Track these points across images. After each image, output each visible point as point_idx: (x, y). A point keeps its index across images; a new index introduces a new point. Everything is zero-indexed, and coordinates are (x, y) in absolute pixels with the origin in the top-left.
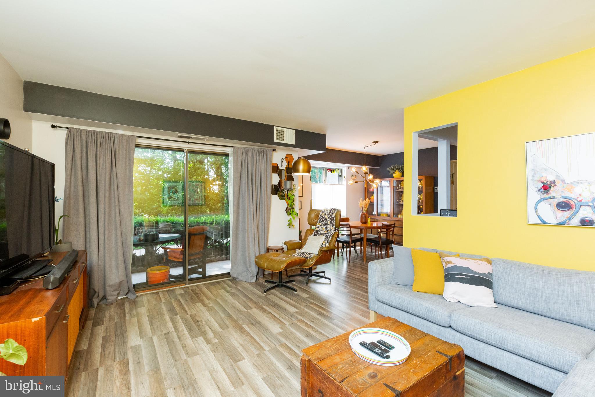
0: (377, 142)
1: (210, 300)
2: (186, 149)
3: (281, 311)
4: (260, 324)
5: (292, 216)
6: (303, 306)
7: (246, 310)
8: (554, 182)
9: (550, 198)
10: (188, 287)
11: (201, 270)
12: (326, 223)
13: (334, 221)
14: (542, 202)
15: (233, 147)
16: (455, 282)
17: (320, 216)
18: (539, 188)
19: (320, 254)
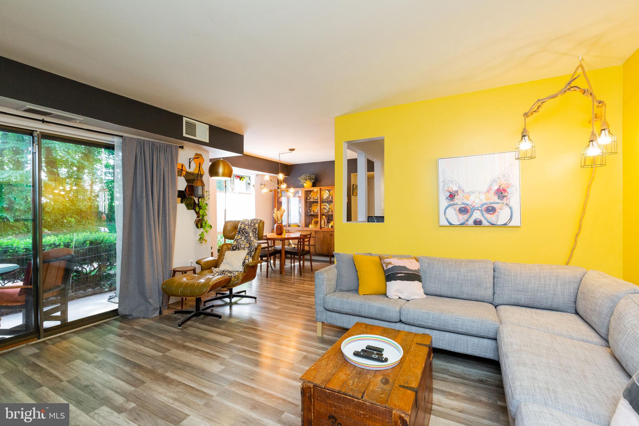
0: (293, 150)
1: (94, 352)
2: (39, 130)
3: (212, 345)
4: (190, 367)
5: (204, 228)
6: (237, 333)
7: (161, 354)
8: (457, 192)
9: (454, 204)
10: (44, 342)
11: (59, 314)
12: (247, 235)
13: (257, 232)
14: (449, 208)
15: (122, 136)
16: (396, 280)
17: (239, 228)
18: (447, 196)
19: (246, 270)
